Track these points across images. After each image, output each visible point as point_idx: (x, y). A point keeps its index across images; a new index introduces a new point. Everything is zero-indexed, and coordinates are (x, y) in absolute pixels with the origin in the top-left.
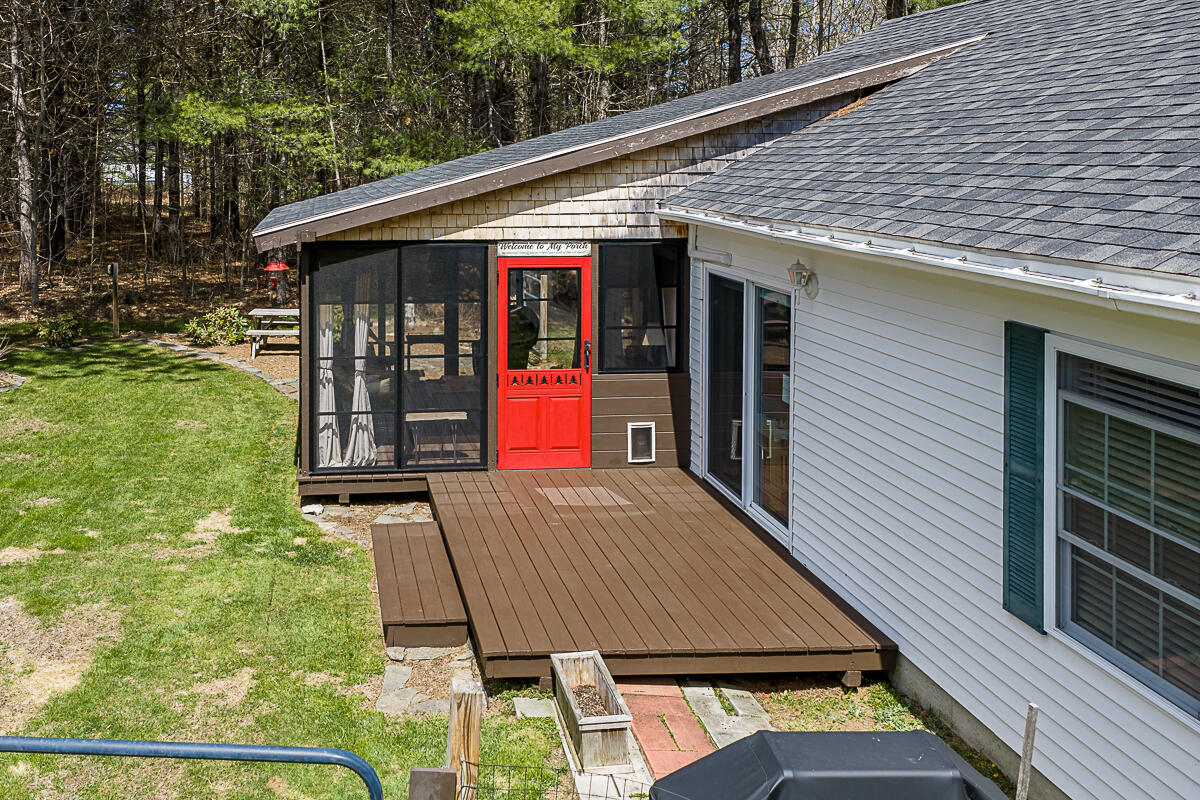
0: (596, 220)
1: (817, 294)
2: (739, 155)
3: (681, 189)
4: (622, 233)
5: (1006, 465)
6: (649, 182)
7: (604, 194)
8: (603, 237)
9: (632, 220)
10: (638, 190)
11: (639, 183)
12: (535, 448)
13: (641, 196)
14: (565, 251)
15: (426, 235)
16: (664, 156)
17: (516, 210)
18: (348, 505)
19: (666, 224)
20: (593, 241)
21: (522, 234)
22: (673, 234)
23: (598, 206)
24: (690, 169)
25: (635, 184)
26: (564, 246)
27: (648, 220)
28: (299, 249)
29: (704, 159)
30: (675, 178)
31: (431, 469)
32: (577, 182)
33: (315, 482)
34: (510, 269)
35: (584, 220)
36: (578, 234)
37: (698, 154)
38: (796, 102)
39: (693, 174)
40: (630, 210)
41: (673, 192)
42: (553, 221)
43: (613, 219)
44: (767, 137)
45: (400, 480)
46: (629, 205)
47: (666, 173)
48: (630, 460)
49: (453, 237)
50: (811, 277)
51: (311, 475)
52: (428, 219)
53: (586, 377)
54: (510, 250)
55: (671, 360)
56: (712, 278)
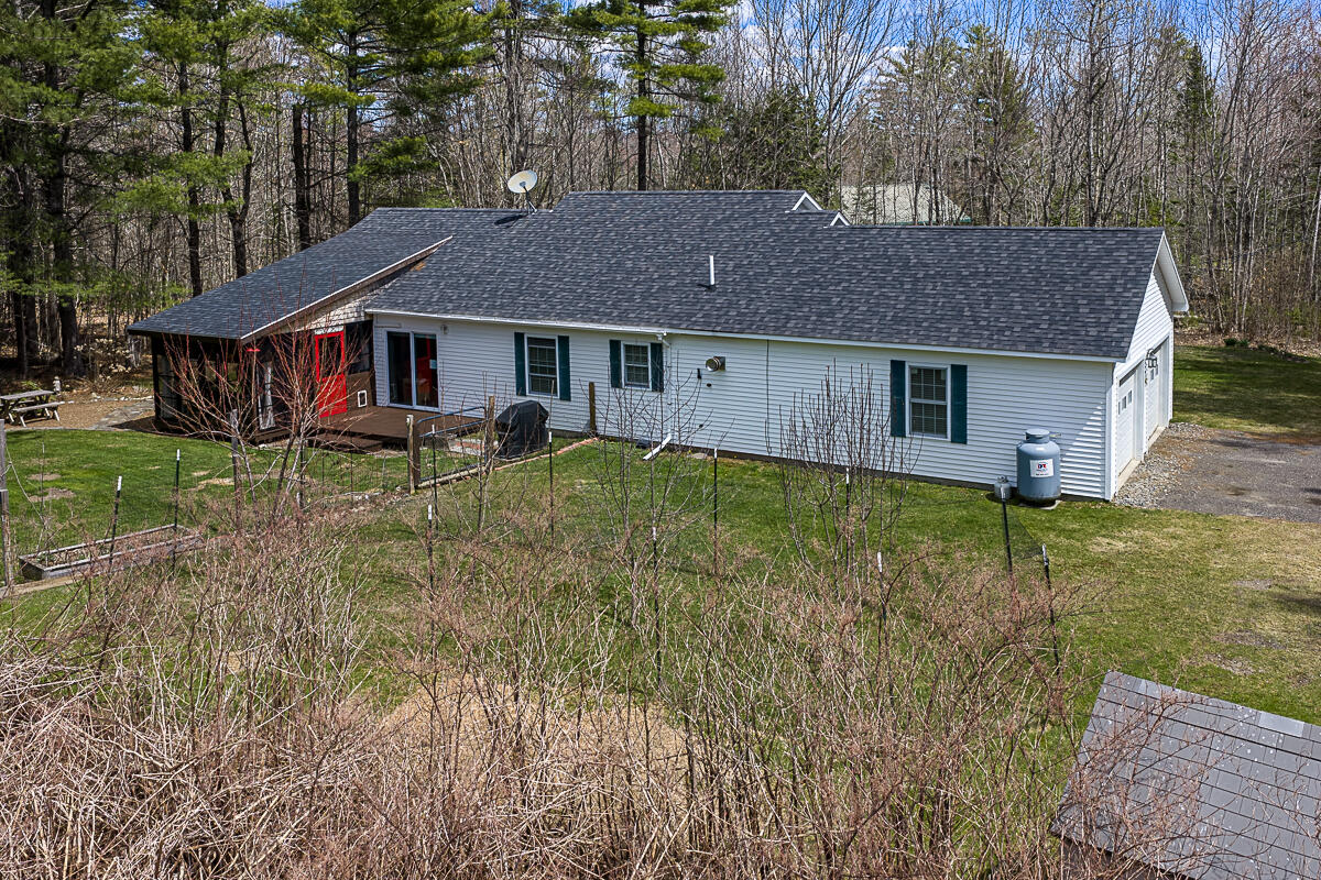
0: (345, 316)
1: (448, 333)
2: (386, 286)
3: (370, 301)
4: (353, 320)
5: (516, 363)
6: (360, 300)
7: (347, 306)
8: (347, 323)
9: (356, 315)
10: (357, 303)
13: (358, 305)
14: (336, 330)
15: (292, 331)
17: (321, 316)
19: (366, 315)
20: (344, 325)
21: (322, 325)
22: (368, 318)
23: (345, 311)
24: (372, 294)
25: (357, 301)
26: (336, 328)
27: (360, 315)
30: (368, 297)
32: (339, 303)
33: (262, 435)
34: (319, 339)
35: (343, 316)
36: (341, 322)
40: (355, 311)
41: (367, 303)
42: (333, 318)
43: (350, 316)
46: (355, 309)
47: (365, 296)
48: (359, 406)
49: (302, 329)
50: (445, 328)
51: (259, 432)
52: (294, 324)
53: (344, 377)
54: (318, 333)
55: (367, 366)
56: (389, 333)
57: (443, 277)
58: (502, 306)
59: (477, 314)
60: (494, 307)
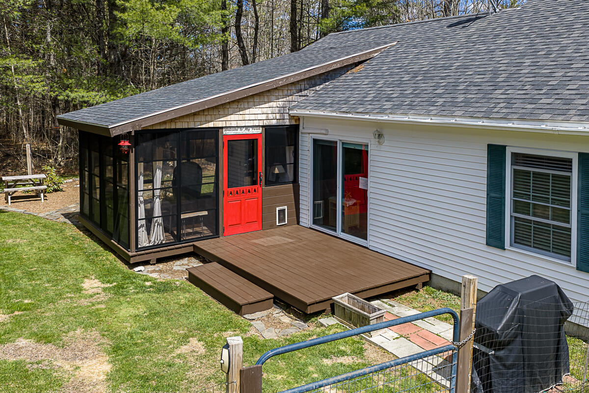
0: (264, 117)
1: (384, 142)
2: (317, 88)
3: (296, 102)
4: (274, 122)
5: (488, 195)
6: (284, 99)
7: (267, 105)
8: (267, 124)
9: (278, 116)
10: (280, 103)
11: (281, 100)
12: (240, 224)
13: (282, 106)
14: (252, 131)
15: (192, 126)
16: (290, 88)
17: (231, 113)
18: (154, 264)
19: (292, 117)
20: (263, 126)
21: (234, 124)
22: (293, 123)
23: (265, 110)
24: (300, 94)
25: (279, 100)
26: (251, 129)
27: (284, 116)
28: (133, 134)
29: (305, 90)
30: (294, 98)
31: (195, 240)
32: (257, 99)
33: (139, 255)
34: (228, 141)
35: (260, 117)
36: (256, 123)
37: (303, 87)
38: (339, 66)
39: (300, 96)
40: (277, 112)
41: (294, 104)
42: (247, 117)
43: (271, 116)
44: (327, 80)
45: (180, 248)
46: (277, 110)
47: (291, 95)
48: (277, 224)
49: (204, 126)
50: (380, 136)
51: (136, 252)
52: (193, 117)
53: (260, 189)
54: (229, 132)
55: (291, 178)
56: (315, 141)
57: (382, 77)
58: (467, 103)
59: (428, 114)
60: (454, 104)
